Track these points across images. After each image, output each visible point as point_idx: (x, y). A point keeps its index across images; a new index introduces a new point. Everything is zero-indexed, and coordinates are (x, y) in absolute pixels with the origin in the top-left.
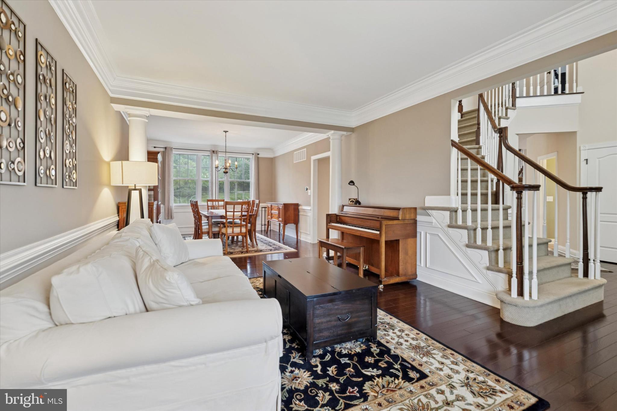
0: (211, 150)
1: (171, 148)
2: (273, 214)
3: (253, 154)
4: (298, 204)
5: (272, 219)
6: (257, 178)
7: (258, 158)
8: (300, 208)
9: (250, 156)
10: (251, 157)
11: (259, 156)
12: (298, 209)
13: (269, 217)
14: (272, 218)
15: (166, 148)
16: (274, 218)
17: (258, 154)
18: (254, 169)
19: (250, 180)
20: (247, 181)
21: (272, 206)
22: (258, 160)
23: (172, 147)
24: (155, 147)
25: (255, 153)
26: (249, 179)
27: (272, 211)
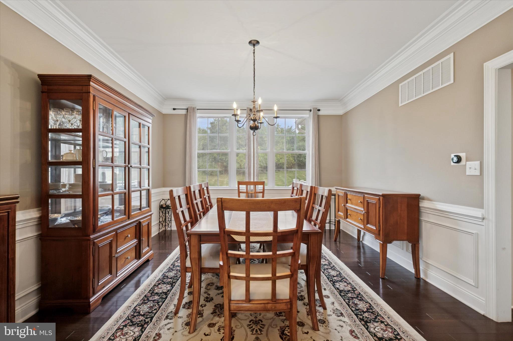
0: (248, 108)
1: (193, 108)
2: (349, 211)
3: (311, 110)
4: (420, 195)
5: (348, 220)
6: (317, 148)
7: (318, 116)
8: (424, 204)
9: (306, 115)
10: (308, 116)
11: (320, 113)
12: (418, 207)
13: (341, 214)
14: (347, 218)
15: (187, 109)
16: (352, 219)
17: (319, 110)
18: (313, 132)
19: (306, 151)
20: (301, 152)
21: (346, 195)
22: (318, 119)
23: (195, 107)
24: (174, 109)
25: (314, 109)
26: (304, 150)
27: (347, 205)
